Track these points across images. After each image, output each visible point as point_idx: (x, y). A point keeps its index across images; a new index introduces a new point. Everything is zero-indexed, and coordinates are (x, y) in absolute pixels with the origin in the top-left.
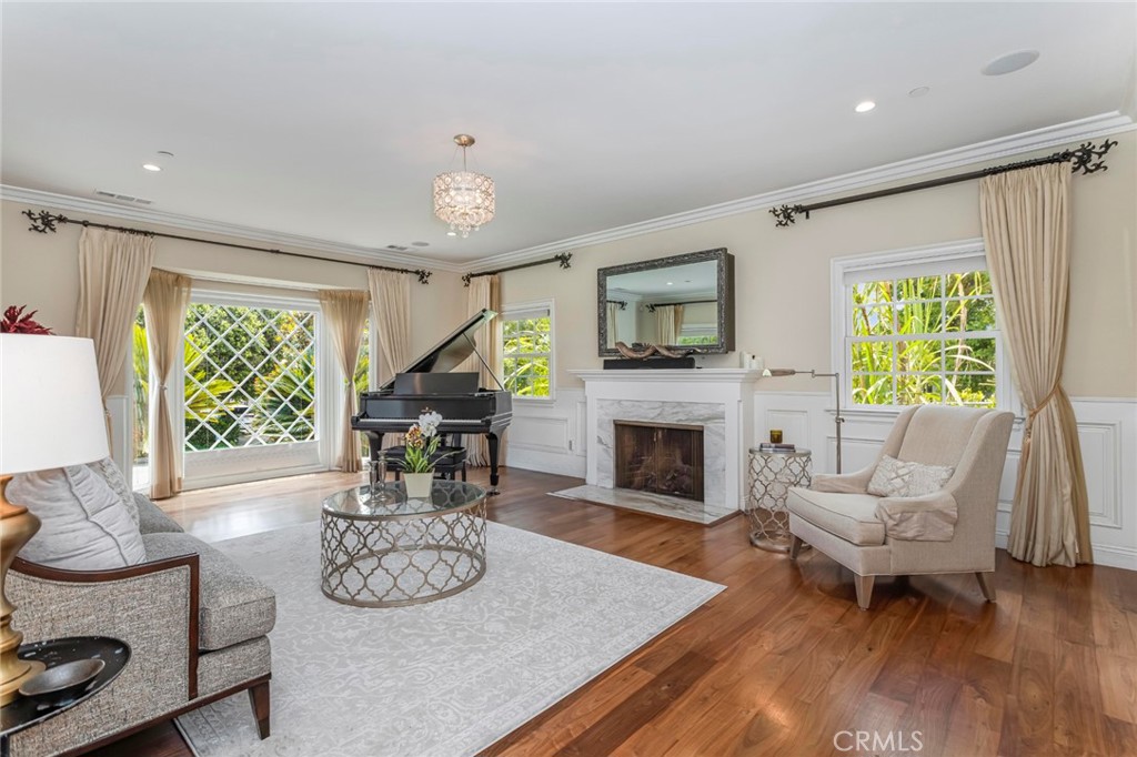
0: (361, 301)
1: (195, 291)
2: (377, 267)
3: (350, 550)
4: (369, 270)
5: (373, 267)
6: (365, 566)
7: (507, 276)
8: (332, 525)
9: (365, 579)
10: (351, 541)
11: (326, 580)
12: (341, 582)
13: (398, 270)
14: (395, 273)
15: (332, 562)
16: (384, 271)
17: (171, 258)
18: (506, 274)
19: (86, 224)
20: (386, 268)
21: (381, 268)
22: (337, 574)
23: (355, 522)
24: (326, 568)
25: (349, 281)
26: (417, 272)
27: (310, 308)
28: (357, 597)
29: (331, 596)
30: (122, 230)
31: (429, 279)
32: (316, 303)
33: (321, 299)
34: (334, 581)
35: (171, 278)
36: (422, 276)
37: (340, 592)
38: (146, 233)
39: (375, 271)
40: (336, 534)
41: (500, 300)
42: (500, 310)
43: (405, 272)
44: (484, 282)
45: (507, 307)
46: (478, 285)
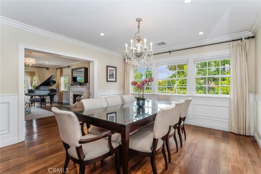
0: (34, 73)
4: (35, 68)
7: (63, 69)
14: (41, 68)
18: (63, 68)
21: (38, 67)
26: (46, 68)
33: (26, 73)
36: (48, 69)
41: (62, 73)
42: (62, 75)
43: (43, 68)
44: (59, 70)
45: (63, 74)
46: (58, 71)
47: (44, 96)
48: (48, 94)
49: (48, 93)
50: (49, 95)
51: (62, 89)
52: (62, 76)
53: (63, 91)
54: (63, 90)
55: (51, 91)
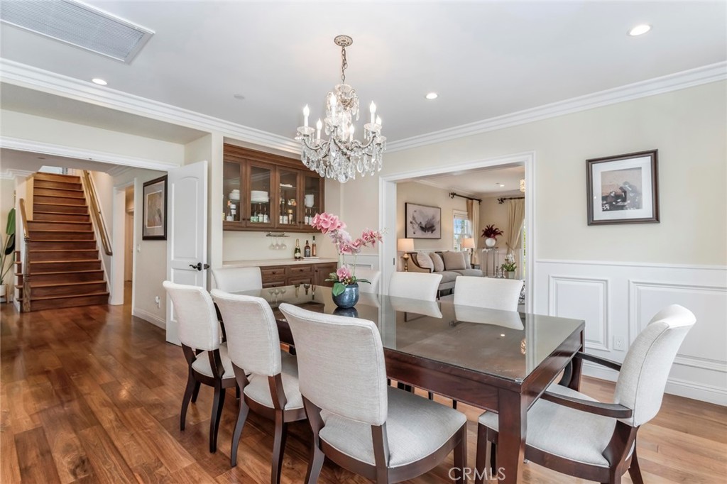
19: (511, 199)
30: (519, 198)
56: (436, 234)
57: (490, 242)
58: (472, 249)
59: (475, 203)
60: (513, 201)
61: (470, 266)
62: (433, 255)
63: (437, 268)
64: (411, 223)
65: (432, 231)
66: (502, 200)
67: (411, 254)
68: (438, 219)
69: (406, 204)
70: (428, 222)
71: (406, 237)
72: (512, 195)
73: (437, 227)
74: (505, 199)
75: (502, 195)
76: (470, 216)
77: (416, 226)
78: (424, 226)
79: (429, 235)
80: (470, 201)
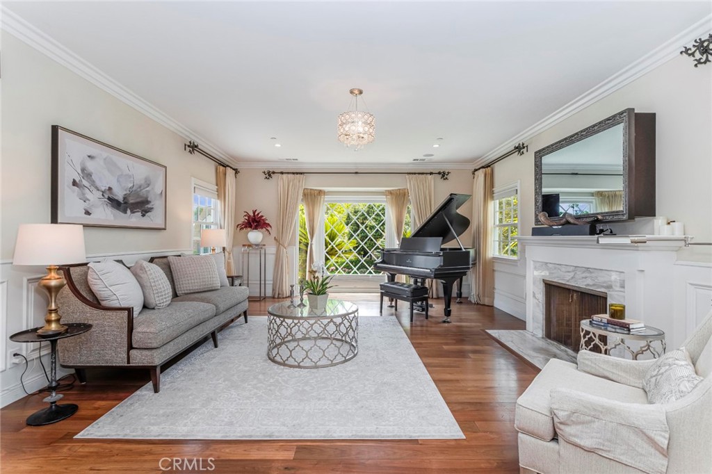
0: (405, 195)
1: (327, 198)
2: (412, 173)
3: (283, 336)
4: (407, 176)
5: (410, 173)
6: (292, 345)
8: (273, 321)
9: (291, 352)
10: (283, 331)
11: (270, 350)
12: (278, 353)
13: (427, 173)
14: (423, 176)
15: (273, 341)
16: (417, 175)
17: (313, 183)
18: (495, 166)
19: (282, 173)
20: (419, 173)
21: (415, 173)
22: (276, 349)
23: (286, 320)
24: (270, 345)
25: (397, 184)
26: (439, 173)
27: (380, 201)
28: (286, 362)
29: (273, 361)
30: (293, 173)
31: (448, 177)
32: (383, 198)
33: (386, 195)
34: (275, 351)
35: (316, 192)
36: (444, 175)
37: (278, 359)
38: (301, 173)
39: (411, 176)
40: (276, 327)
41: (492, 186)
42: (493, 193)
43: (431, 173)
44: (481, 174)
45: (496, 190)
46: (478, 176)
47: (424, 278)
48: (436, 270)
49: (436, 266)
50: (438, 274)
51: (493, 249)
52: (492, 198)
53: (494, 258)
54: (497, 254)
55: (444, 261)
56: (155, 219)
57: (255, 236)
58: (224, 249)
59: (230, 172)
60: (285, 176)
61: (227, 282)
62: (142, 268)
63: (153, 300)
64: (74, 183)
65: (145, 212)
66: (269, 174)
67: (66, 270)
68: (159, 187)
69: (55, 130)
70: (133, 192)
71: (54, 220)
72: (283, 167)
73: (157, 204)
74: (274, 173)
75: (271, 167)
76: (221, 192)
77: (94, 196)
78: (121, 199)
79: (134, 219)
80: (222, 168)
